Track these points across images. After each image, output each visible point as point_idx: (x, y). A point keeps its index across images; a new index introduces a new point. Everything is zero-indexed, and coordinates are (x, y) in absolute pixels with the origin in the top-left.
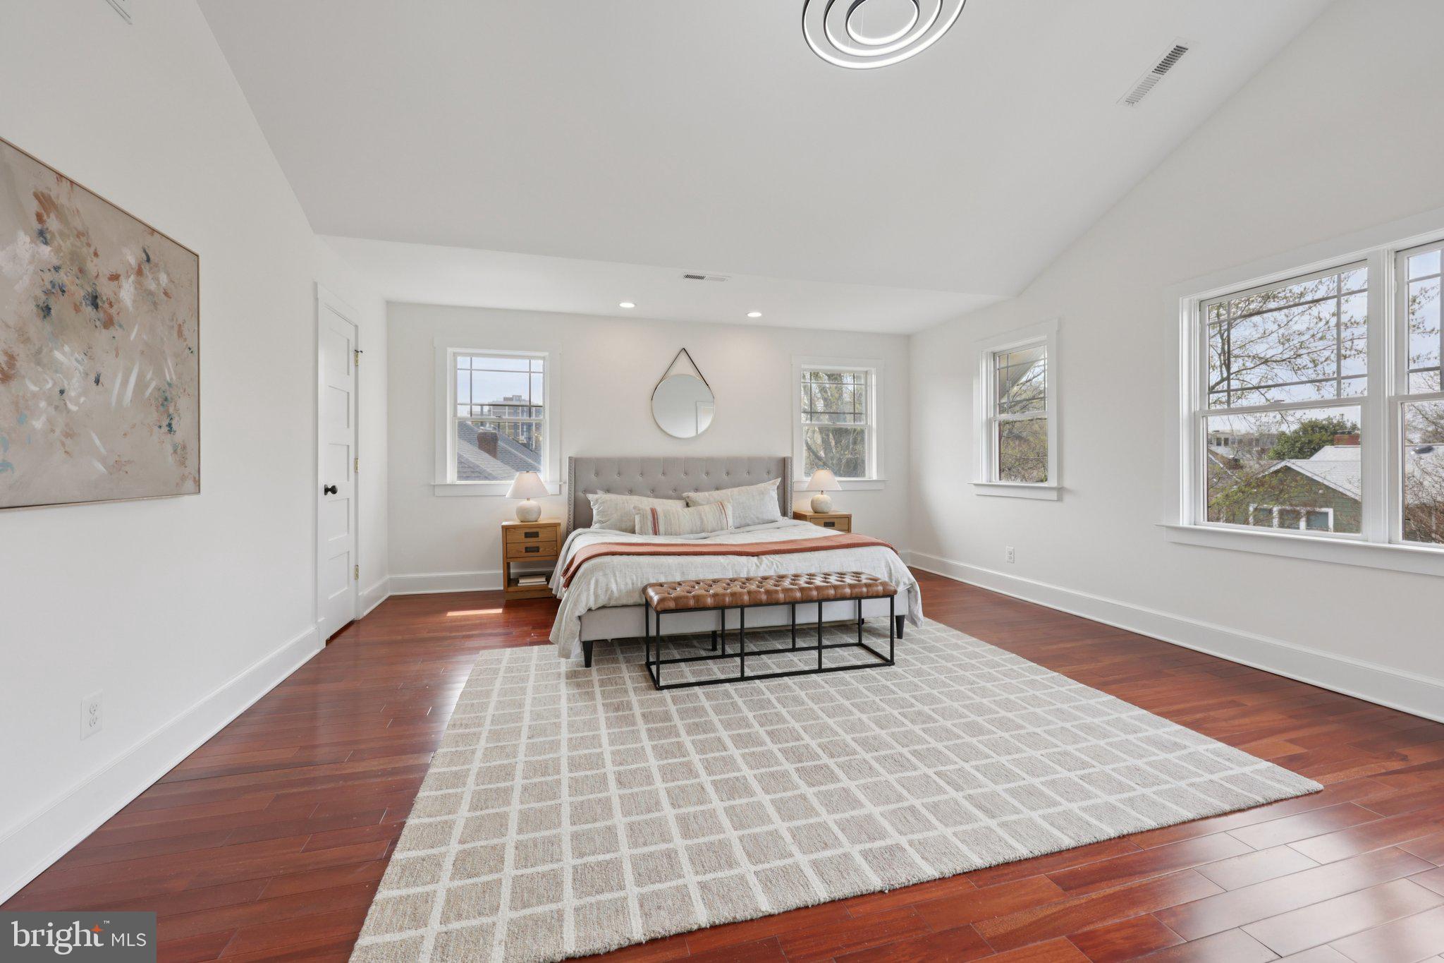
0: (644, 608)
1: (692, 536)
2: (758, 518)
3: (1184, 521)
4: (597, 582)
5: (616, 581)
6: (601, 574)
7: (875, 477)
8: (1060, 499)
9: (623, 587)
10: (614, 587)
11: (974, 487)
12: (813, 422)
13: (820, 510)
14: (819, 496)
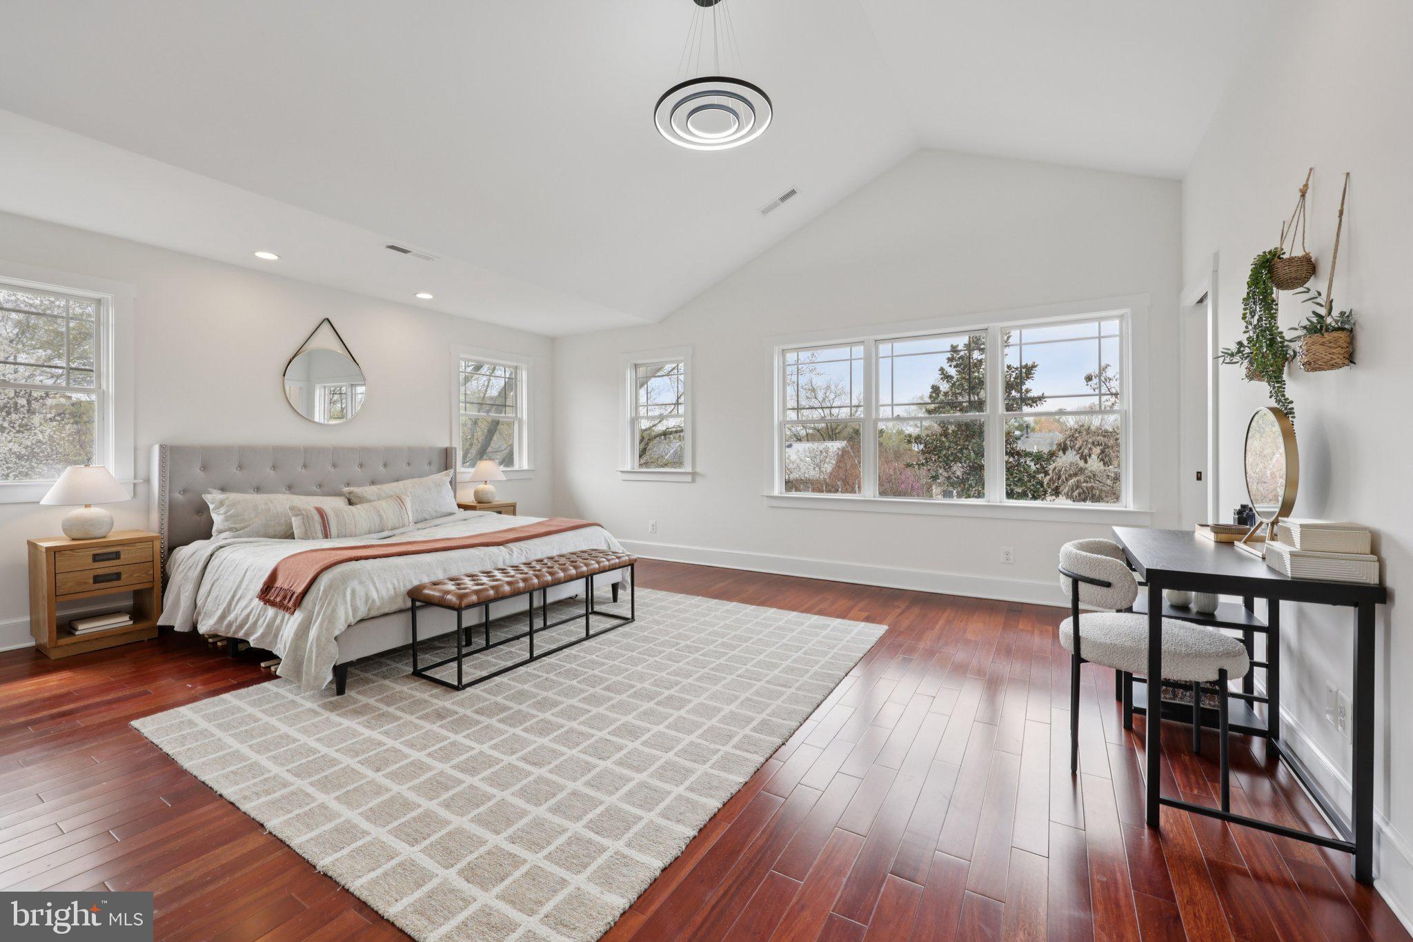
0: (410, 614)
1: (375, 536)
2: (436, 511)
3: (776, 493)
4: (353, 592)
5: (376, 588)
6: (357, 583)
7: (525, 467)
8: (693, 481)
9: (384, 593)
10: (375, 595)
11: (620, 473)
12: (467, 413)
13: (485, 499)
14: (482, 486)
